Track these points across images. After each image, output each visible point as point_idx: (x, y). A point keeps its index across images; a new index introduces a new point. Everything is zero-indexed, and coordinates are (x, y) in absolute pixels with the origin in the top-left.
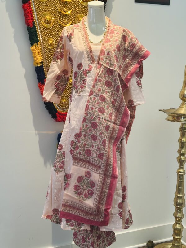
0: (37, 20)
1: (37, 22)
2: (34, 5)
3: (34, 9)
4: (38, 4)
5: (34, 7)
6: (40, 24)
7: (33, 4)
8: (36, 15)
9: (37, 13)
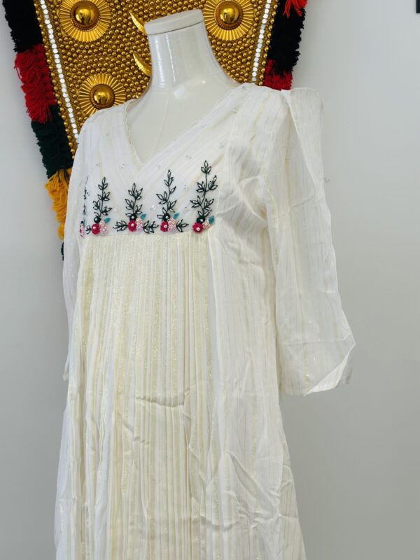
0: (67, 100)
1: (68, 105)
2: (57, 56)
3: (59, 66)
4: (72, 53)
5: (57, 61)
6: (78, 111)
7: (55, 51)
8: (64, 86)
9: (66, 77)
